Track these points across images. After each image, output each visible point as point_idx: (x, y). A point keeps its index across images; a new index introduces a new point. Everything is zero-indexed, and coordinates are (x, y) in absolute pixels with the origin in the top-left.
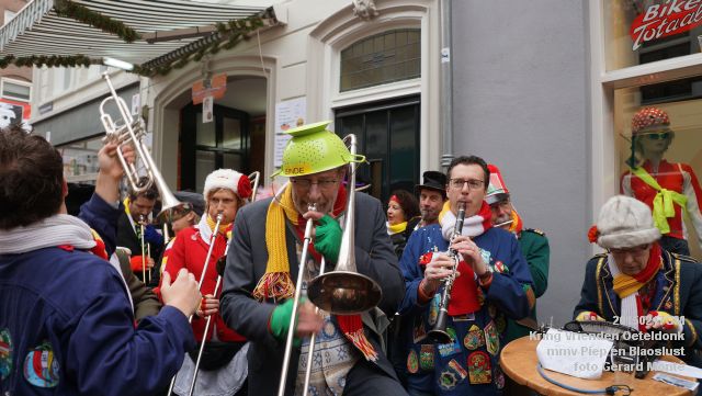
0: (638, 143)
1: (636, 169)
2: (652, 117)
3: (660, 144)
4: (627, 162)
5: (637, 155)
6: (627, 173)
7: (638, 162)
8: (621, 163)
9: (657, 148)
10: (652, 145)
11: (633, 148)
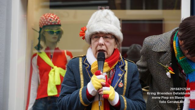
0: (43, 35)
1: (41, 53)
2: (50, 20)
3: (55, 38)
4: (35, 48)
5: (42, 43)
6: (35, 55)
7: (42, 48)
8: (32, 48)
9: (53, 40)
10: (50, 38)
11: (39, 39)
